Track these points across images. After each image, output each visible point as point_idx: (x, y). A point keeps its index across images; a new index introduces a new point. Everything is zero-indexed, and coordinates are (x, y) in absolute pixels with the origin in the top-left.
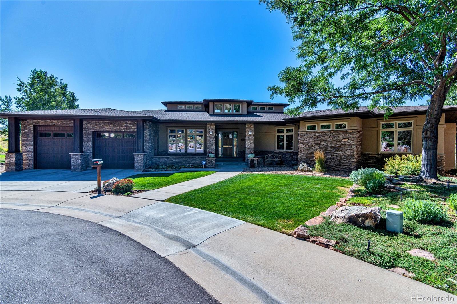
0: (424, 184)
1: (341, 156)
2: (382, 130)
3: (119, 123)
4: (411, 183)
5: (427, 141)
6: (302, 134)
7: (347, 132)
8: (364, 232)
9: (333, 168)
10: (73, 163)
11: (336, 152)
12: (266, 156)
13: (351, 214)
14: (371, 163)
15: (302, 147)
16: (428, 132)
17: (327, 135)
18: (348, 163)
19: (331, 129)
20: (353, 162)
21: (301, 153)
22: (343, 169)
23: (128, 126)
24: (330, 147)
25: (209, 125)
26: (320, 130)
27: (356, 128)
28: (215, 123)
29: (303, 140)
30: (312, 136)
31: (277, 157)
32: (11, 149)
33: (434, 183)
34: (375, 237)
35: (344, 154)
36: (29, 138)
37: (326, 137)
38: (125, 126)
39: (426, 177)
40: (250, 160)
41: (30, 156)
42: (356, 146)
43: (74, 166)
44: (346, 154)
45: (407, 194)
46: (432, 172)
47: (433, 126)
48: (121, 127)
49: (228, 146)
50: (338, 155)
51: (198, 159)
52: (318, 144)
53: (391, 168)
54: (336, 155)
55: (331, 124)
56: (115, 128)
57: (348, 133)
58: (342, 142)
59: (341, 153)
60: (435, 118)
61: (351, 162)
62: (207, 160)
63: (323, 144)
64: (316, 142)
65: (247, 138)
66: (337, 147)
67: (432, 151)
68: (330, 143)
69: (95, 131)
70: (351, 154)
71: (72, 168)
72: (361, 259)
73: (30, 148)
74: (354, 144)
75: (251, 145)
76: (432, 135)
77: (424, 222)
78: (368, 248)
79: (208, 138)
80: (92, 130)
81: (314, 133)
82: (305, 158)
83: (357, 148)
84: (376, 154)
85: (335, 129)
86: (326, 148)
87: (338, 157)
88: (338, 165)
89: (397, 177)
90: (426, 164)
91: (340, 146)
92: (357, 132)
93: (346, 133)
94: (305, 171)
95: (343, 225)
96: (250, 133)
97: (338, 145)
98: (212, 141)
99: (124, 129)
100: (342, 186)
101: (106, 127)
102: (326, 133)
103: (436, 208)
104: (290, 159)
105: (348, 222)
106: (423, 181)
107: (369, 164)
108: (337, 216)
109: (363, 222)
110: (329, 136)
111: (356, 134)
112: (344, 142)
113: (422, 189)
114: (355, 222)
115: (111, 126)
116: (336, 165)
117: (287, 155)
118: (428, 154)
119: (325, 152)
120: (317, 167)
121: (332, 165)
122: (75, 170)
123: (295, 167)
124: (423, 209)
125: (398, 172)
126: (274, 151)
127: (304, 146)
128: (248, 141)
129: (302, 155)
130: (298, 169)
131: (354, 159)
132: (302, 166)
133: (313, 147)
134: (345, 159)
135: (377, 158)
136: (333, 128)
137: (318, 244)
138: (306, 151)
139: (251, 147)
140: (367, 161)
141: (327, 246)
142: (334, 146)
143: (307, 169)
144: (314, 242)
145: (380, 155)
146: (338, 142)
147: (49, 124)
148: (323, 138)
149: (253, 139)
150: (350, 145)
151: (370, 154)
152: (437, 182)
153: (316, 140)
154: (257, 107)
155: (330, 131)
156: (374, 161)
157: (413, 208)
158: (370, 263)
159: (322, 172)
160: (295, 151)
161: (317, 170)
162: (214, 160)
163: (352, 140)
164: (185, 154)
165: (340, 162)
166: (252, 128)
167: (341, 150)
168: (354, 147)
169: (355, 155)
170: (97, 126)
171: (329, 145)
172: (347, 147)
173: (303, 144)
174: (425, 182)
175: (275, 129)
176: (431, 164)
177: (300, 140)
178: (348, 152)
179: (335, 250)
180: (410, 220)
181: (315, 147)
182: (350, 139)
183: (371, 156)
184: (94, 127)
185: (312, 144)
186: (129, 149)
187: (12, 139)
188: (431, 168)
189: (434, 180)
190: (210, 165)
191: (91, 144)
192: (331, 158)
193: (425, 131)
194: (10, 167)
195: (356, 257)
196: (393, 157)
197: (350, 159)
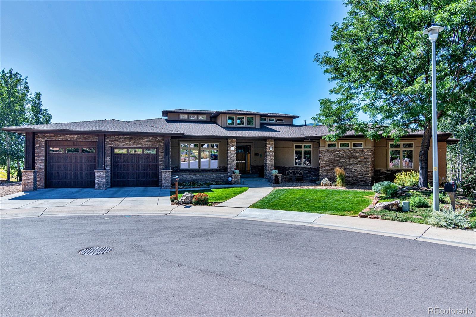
0: (420, 191)
1: (358, 171)
2: (390, 149)
3: (141, 138)
4: (413, 190)
5: (422, 162)
6: (323, 151)
7: (363, 150)
8: (393, 212)
9: (351, 183)
10: (98, 180)
11: (354, 169)
12: (287, 171)
13: (385, 205)
14: (381, 178)
15: (322, 164)
16: (422, 157)
17: (346, 153)
18: (364, 178)
19: (349, 148)
20: (368, 177)
21: (321, 169)
22: (359, 184)
23: (150, 142)
24: (349, 164)
25: (231, 141)
26: (340, 148)
27: (370, 148)
28: (236, 139)
29: (324, 157)
30: (333, 154)
31: (298, 173)
32: (27, 166)
33: (426, 190)
34: (398, 214)
35: (360, 170)
36: (40, 154)
37: (345, 154)
38: (147, 141)
39: (421, 186)
40: (274, 176)
41: (40, 174)
42: (371, 163)
43: (98, 184)
44: (362, 170)
45: (410, 196)
46: (425, 183)
47: (425, 152)
48: (143, 143)
49: (240, 162)
50: (356, 171)
51: (218, 175)
52: (338, 161)
53: (399, 182)
54: (353, 171)
55: (349, 143)
56: (136, 144)
57: (364, 152)
58: (359, 159)
59: (358, 169)
60: (426, 147)
61: (367, 177)
62: (233, 177)
63: (343, 161)
64: (336, 159)
65: (268, 154)
66: (355, 164)
67: (424, 169)
68: (349, 160)
69: (114, 146)
70: (367, 170)
71: (96, 186)
72: (394, 220)
73: (40, 165)
74: (369, 161)
75: (272, 161)
76: (425, 158)
77: (419, 207)
78: (397, 216)
79: (229, 154)
80: (111, 146)
81: (334, 150)
82: (326, 174)
83: (371, 165)
84: (386, 170)
85: (353, 148)
86: (345, 164)
87: (356, 173)
88: (355, 180)
89: (404, 187)
90: (421, 178)
91: (357, 163)
92: (371, 151)
93: (363, 152)
94: (328, 186)
95: (382, 210)
96: (270, 149)
97: (355, 162)
98: (234, 156)
99: (145, 144)
100: (367, 196)
101: (126, 142)
102: (345, 151)
103: (424, 200)
104: (308, 175)
105: (384, 208)
106: (420, 189)
107: (380, 179)
108: (377, 207)
109: (392, 208)
110: (347, 154)
111: (371, 153)
112: (361, 159)
113: (419, 193)
114: (388, 208)
115: (132, 141)
116: (354, 180)
117: (305, 171)
118: (422, 171)
119: (344, 168)
120: (339, 182)
121: (350, 180)
122: (99, 189)
123: (317, 182)
124: (418, 200)
125: (405, 184)
126: (292, 167)
127: (325, 162)
128: (268, 157)
129: (323, 171)
130: (322, 184)
131: (369, 174)
132: (324, 181)
133: (333, 163)
134: (361, 175)
135: (387, 173)
136: (351, 147)
137: (372, 218)
138: (327, 167)
139: (271, 163)
140: (378, 176)
141: (377, 218)
142: (352, 162)
143: (330, 184)
144: (370, 218)
145: (389, 170)
146: (356, 159)
147: (63, 139)
148: (342, 156)
149: (273, 155)
150: (365, 162)
151: (381, 170)
152: (427, 189)
153: (336, 157)
154: (265, 119)
155: (348, 149)
156: (384, 176)
157: (414, 200)
158: (398, 221)
159: (343, 186)
160: (313, 167)
161: (338, 185)
162: (240, 176)
163: (368, 158)
164: (198, 170)
165: (357, 177)
166: (272, 143)
167: (358, 167)
168: (369, 164)
169: (370, 171)
170: (116, 141)
171: (348, 162)
172: (363, 164)
173: (324, 160)
174: (421, 190)
175: (293, 145)
176: (424, 178)
177: (321, 156)
178: (364, 168)
179: (381, 219)
180: (413, 206)
181: (335, 164)
182: (366, 157)
183: (381, 172)
184: (113, 142)
185: (332, 161)
186: (149, 165)
187: (29, 155)
188: (424, 180)
189: (426, 188)
190: (235, 182)
191: (109, 160)
192: (349, 174)
193: (421, 156)
194: (27, 186)
195: (391, 220)
196: (401, 172)
197: (365, 174)
